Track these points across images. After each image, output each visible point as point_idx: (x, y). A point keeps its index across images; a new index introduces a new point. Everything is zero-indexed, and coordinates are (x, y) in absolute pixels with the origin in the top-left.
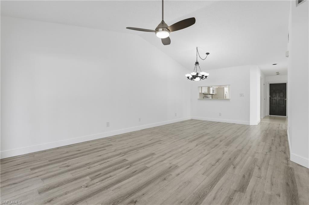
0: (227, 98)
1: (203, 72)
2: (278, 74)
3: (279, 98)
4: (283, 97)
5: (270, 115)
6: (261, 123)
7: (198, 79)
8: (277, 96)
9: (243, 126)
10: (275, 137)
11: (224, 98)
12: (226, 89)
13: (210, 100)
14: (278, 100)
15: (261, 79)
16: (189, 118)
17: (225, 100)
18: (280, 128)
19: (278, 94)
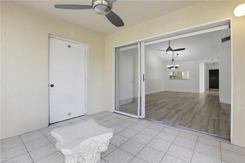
0: (184, 78)
1: (177, 65)
2: (214, 64)
3: (215, 79)
4: (217, 78)
5: (209, 88)
6: (205, 92)
7: (174, 68)
8: (214, 77)
9: (196, 93)
10: (213, 97)
11: (182, 78)
12: (183, 73)
13: (174, 79)
14: (214, 79)
15: (205, 67)
16: (163, 90)
17: (182, 79)
18: (216, 94)
19: (214, 76)
